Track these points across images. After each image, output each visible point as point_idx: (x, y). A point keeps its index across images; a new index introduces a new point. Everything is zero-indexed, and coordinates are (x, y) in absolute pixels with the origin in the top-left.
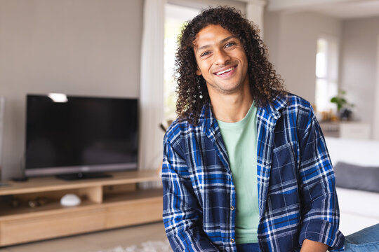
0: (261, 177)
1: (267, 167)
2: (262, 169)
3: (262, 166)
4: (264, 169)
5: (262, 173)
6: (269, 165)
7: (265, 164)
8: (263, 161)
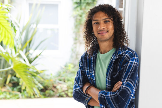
0: (107, 85)
1: (109, 81)
2: (107, 81)
3: (107, 79)
4: (108, 81)
5: (107, 83)
6: (110, 80)
7: (109, 79)
8: (108, 77)
